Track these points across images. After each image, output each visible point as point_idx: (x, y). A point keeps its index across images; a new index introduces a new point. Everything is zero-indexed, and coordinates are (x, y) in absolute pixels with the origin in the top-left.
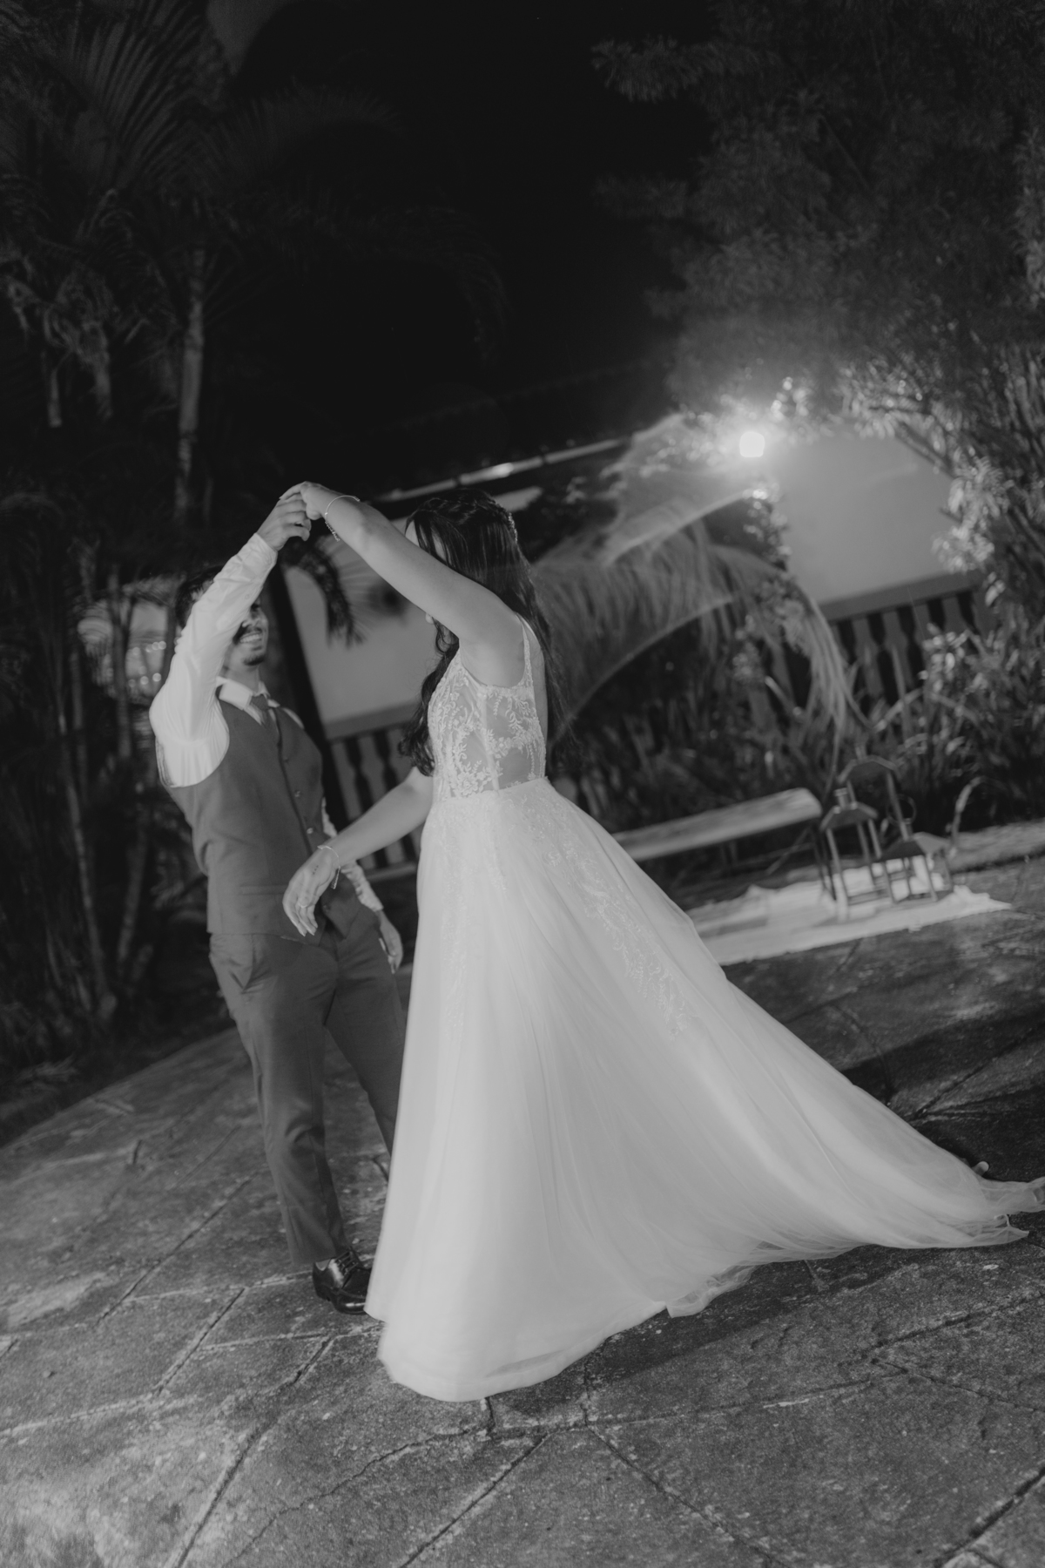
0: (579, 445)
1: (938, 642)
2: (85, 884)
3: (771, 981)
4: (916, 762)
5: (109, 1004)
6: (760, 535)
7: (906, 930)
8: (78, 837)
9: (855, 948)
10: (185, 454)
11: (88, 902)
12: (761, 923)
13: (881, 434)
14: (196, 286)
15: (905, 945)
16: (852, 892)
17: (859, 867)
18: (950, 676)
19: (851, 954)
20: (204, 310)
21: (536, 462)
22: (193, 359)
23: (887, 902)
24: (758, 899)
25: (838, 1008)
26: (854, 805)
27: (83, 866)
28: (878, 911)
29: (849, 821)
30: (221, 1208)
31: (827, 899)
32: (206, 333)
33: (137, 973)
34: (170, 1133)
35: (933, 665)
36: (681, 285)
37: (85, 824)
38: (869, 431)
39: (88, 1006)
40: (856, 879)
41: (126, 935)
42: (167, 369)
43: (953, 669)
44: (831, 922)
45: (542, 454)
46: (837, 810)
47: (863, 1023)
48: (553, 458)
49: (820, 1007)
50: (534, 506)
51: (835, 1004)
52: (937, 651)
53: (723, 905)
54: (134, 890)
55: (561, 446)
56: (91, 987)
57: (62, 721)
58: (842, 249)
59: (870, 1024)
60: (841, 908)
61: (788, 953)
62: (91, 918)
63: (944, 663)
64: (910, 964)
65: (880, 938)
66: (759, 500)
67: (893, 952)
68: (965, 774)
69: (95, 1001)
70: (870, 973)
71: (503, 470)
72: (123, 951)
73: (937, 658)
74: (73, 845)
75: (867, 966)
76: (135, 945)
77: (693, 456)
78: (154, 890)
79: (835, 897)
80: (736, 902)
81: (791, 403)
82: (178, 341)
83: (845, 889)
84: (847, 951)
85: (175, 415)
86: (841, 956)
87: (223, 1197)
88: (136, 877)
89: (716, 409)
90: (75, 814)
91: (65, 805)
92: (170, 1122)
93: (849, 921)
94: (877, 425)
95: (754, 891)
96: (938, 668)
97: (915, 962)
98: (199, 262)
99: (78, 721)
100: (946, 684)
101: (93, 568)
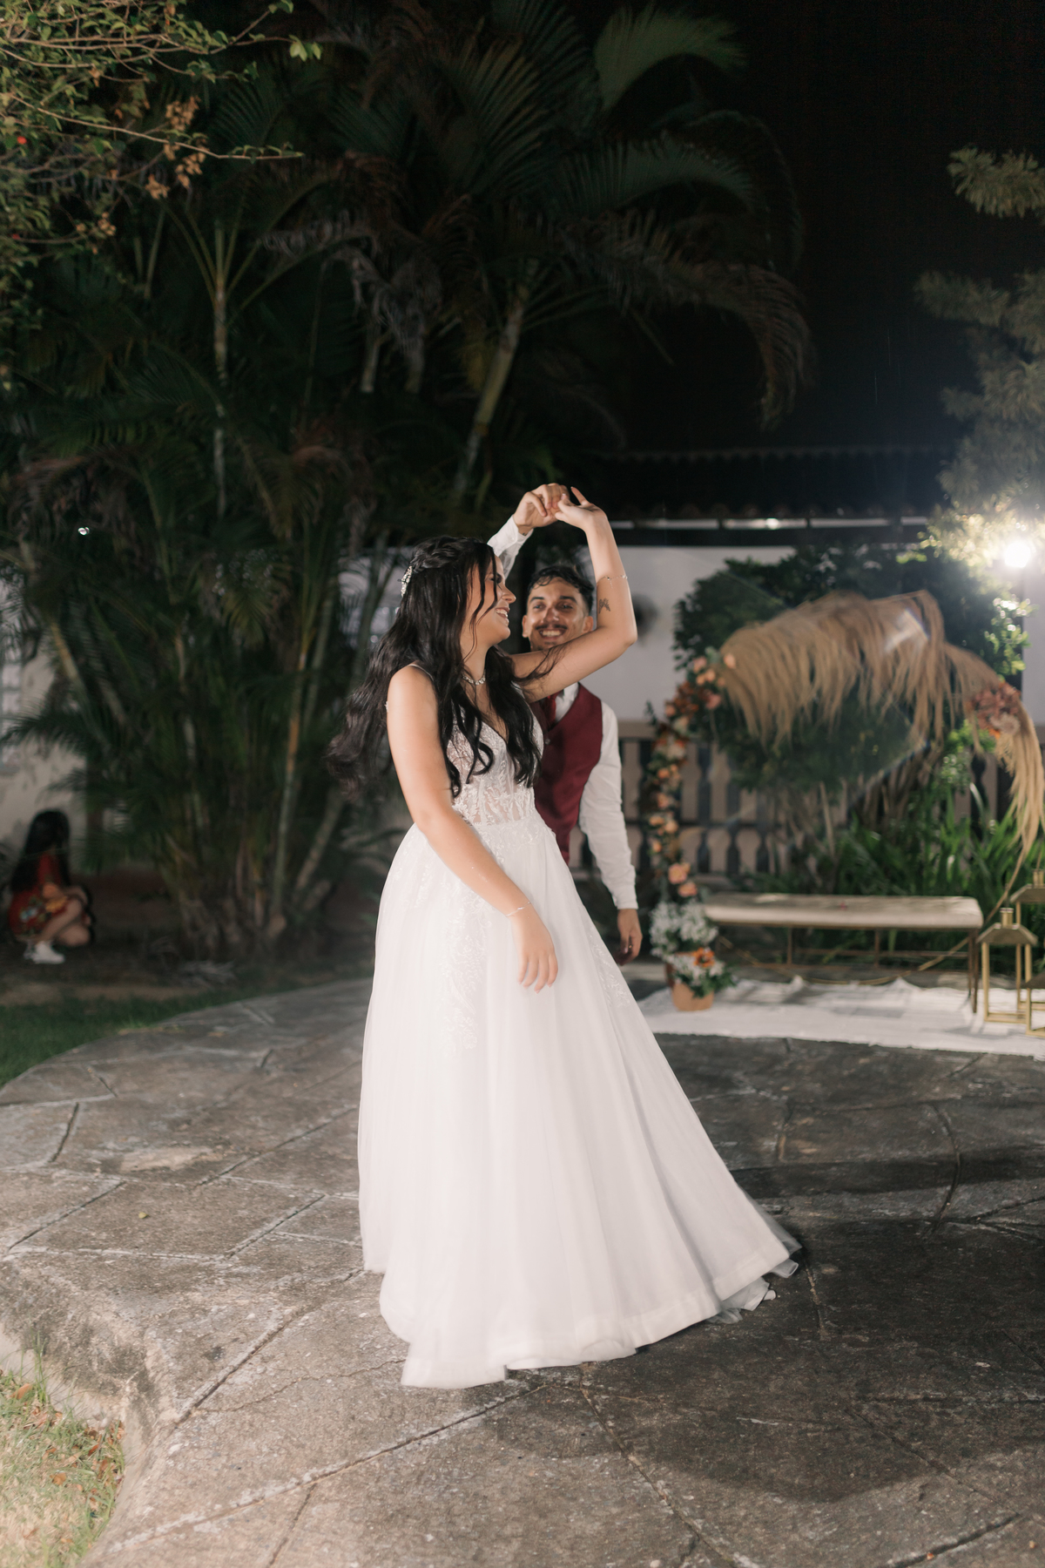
0: (846, 517)
2: (285, 810)
3: (884, 1069)
5: (278, 924)
6: (997, 644)
7: (1031, 1058)
8: (290, 767)
9: (974, 1061)
10: (474, 442)
11: (283, 827)
12: (895, 1014)
14: (523, 292)
15: (1024, 1071)
16: (992, 1010)
17: (1009, 989)
19: (969, 1065)
20: (525, 315)
21: (801, 523)
23: (1023, 1027)
24: (902, 991)
25: (936, 1109)
26: (1017, 926)
27: (287, 794)
28: (1011, 1033)
29: (1007, 941)
30: (325, 1125)
31: (968, 1009)
32: (522, 337)
33: (310, 904)
34: (299, 1050)
37: (300, 756)
39: (259, 921)
40: (1001, 998)
41: (309, 867)
42: (478, 363)
44: (963, 1031)
45: (809, 518)
46: (997, 926)
47: (954, 1129)
48: (816, 523)
49: (921, 1103)
50: (785, 565)
51: (935, 1105)
53: (868, 988)
54: (327, 828)
55: (827, 512)
56: (267, 905)
57: (303, 658)
59: (959, 1131)
60: (978, 1021)
61: (910, 1048)
62: (282, 843)
64: (1021, 1089)
65: (1003, 1058)
66: (1005, 610)
67: (1009, 1074)
69: (267, 918)
70: (980, 1086)
71: (769, 524)
72: (303, 880)
74: (283, 773)
75: (980, 1080)
76: (316, 877)
77: (955, 555)
78: (345, 832)
79: (975, 1010)
80: (880, 989)
82: (494, 336)
83: (987, 1004)
84: (966, 1060)
85: (474, 404)
86: (958, 1064)
87: (329, 1116)
88: (331, 817)
89: (987, 514)
90: (293, 745)
91: (286, 735)
92: (303, 1041)
93: (981, 1035)
95: (900, 984)
97: (1027, 1088)
98: (531, 271)
99: (317, 662)
101: (364, 528)
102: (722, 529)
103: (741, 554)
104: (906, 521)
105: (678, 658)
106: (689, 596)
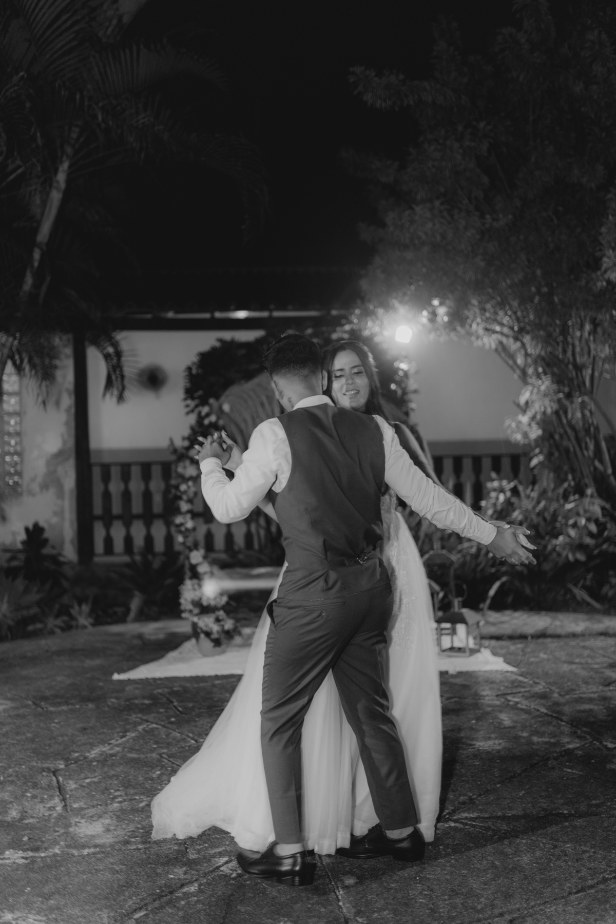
0: (294, 310)
1: (496, 484)
4: (468, 558)
6: (399, 392)
10: (37, 255)
13: (487, 346)
14: (69, 150)
18: (499, 507)
20: (70, 167)
21: (265, 314)
22: (56, 196)
32: (69, 181)
35: (490, 498)
36: (383, 225)
38: (480, 343)
42: (37, 200)
43: (502, 503)
45: (271, 311)
48: (277, 314)
50: (258, 341)
52: (495, 490)
55: (283, 308)
58: (487, 226)
63: (497, 498)
66: (402, 370)
68: (497, 571)
71: (242, 314)
73: (493, 494)
77: (366, 333)
81: (434, 314)
82: (48, 182)
85: (36, 230)
89: (386, 306)
94: (486, 340)
96: (493, 501)
98: (74, 136)
100: (495, 512)
102: (213, 318)
103: (227, 335)
104: (334, 312)
105: (187, 406)
106: (194, 363)
